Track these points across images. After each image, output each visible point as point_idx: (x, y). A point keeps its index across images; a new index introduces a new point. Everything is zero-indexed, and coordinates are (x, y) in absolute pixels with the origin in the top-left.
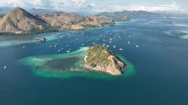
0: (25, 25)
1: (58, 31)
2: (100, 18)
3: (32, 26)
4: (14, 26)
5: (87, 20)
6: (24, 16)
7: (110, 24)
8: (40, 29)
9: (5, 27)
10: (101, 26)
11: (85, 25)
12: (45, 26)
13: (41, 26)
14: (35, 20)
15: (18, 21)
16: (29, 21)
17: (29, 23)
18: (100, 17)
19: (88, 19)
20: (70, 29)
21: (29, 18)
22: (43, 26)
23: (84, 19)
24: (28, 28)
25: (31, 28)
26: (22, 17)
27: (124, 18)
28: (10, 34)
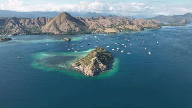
0: (65, 27)
1: (91, 33)
2: (149, 22)
3: (71, 28)
4: (57, 27)
5: (127, 24)
6: (66, 19)
7: (154, 28)
8: (77, 31)
9: (50, 28)
10: (140, 30)
11: (123, 28)
12: (83, 28)
13: (78, 29)
14: (75, 23)
15: (61, 23)
16: (69, 23)
17: (69, 25)
18: (149, 20)
19: (128, 22)
20: (103, 32)
21: (70, 21)
22: (80, 29)
23: (124, 23)
24: (67, 30)
25: (69, 30)
26: (64, 19)
27: (181, 22)
28: (50, 34)
